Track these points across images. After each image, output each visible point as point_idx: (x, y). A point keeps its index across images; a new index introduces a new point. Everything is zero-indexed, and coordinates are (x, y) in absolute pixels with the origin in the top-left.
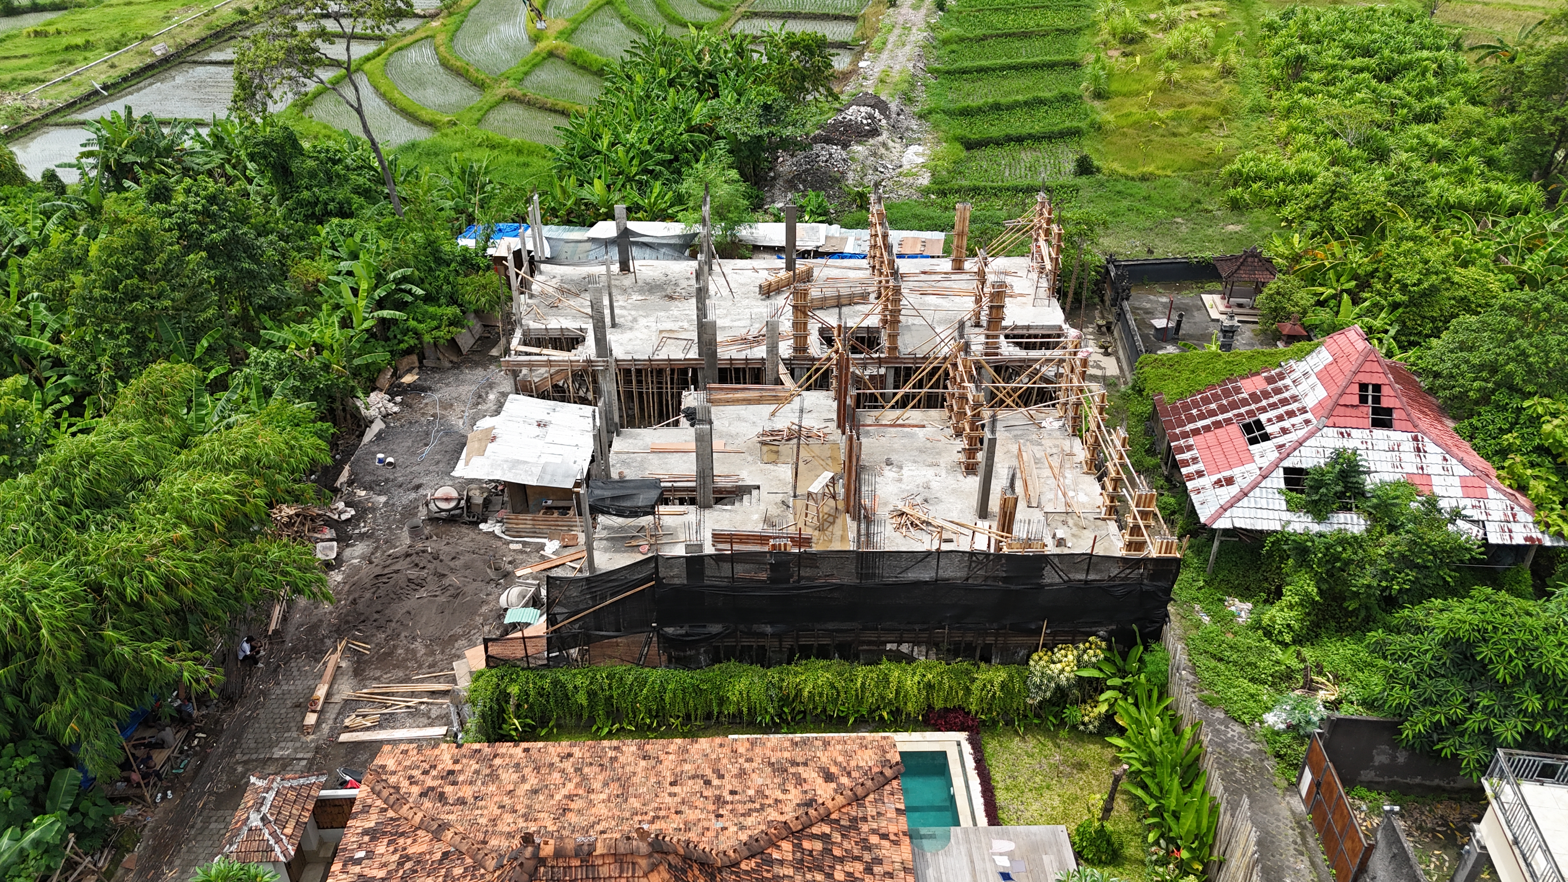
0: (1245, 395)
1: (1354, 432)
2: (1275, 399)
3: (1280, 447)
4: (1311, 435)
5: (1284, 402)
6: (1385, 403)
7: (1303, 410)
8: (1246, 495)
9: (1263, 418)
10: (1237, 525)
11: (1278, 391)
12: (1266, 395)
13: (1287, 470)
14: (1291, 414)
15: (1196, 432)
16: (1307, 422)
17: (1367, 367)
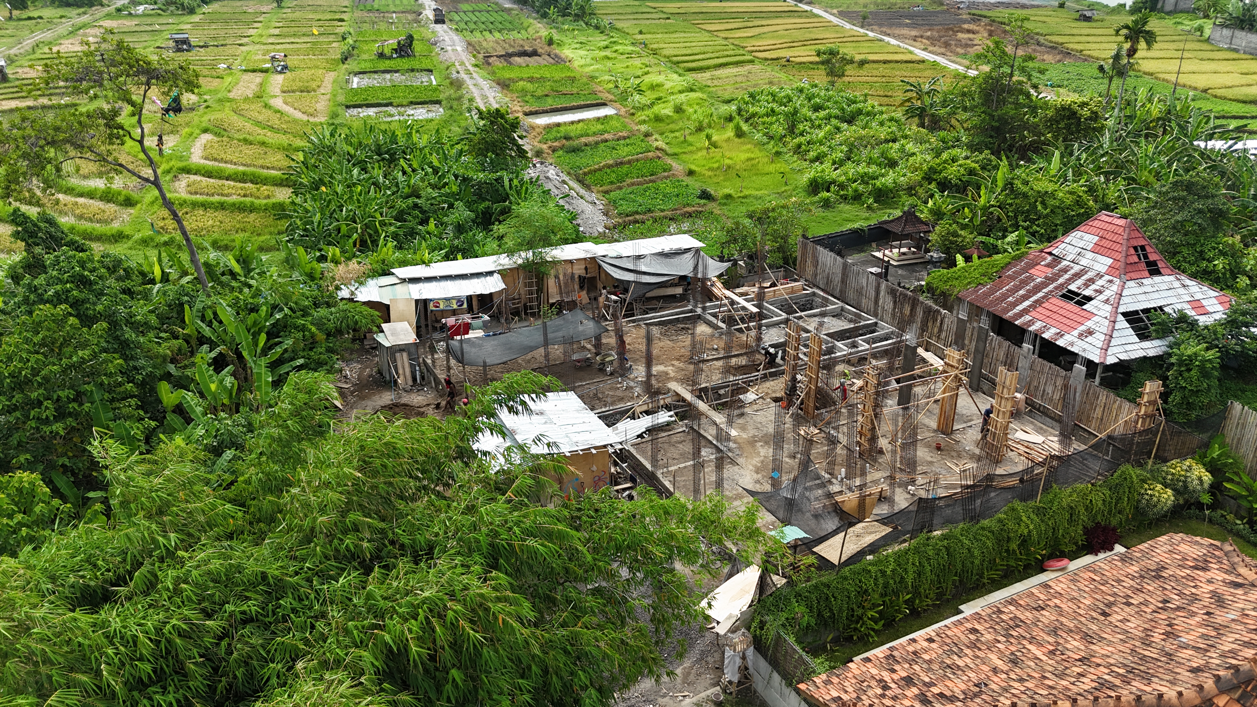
1: (1144, 281)
2: (1067, 276)
3: (1107, 301)
4: (1122, 288)
5: (1078, 275)
7: (1100, 276)
8: (1111, 337)
9: (1073, 287)
11: (1065, 270)
14: (1092, 281)
15: (1026, 311)
16: (1110, 281)
17: (1133, 234)
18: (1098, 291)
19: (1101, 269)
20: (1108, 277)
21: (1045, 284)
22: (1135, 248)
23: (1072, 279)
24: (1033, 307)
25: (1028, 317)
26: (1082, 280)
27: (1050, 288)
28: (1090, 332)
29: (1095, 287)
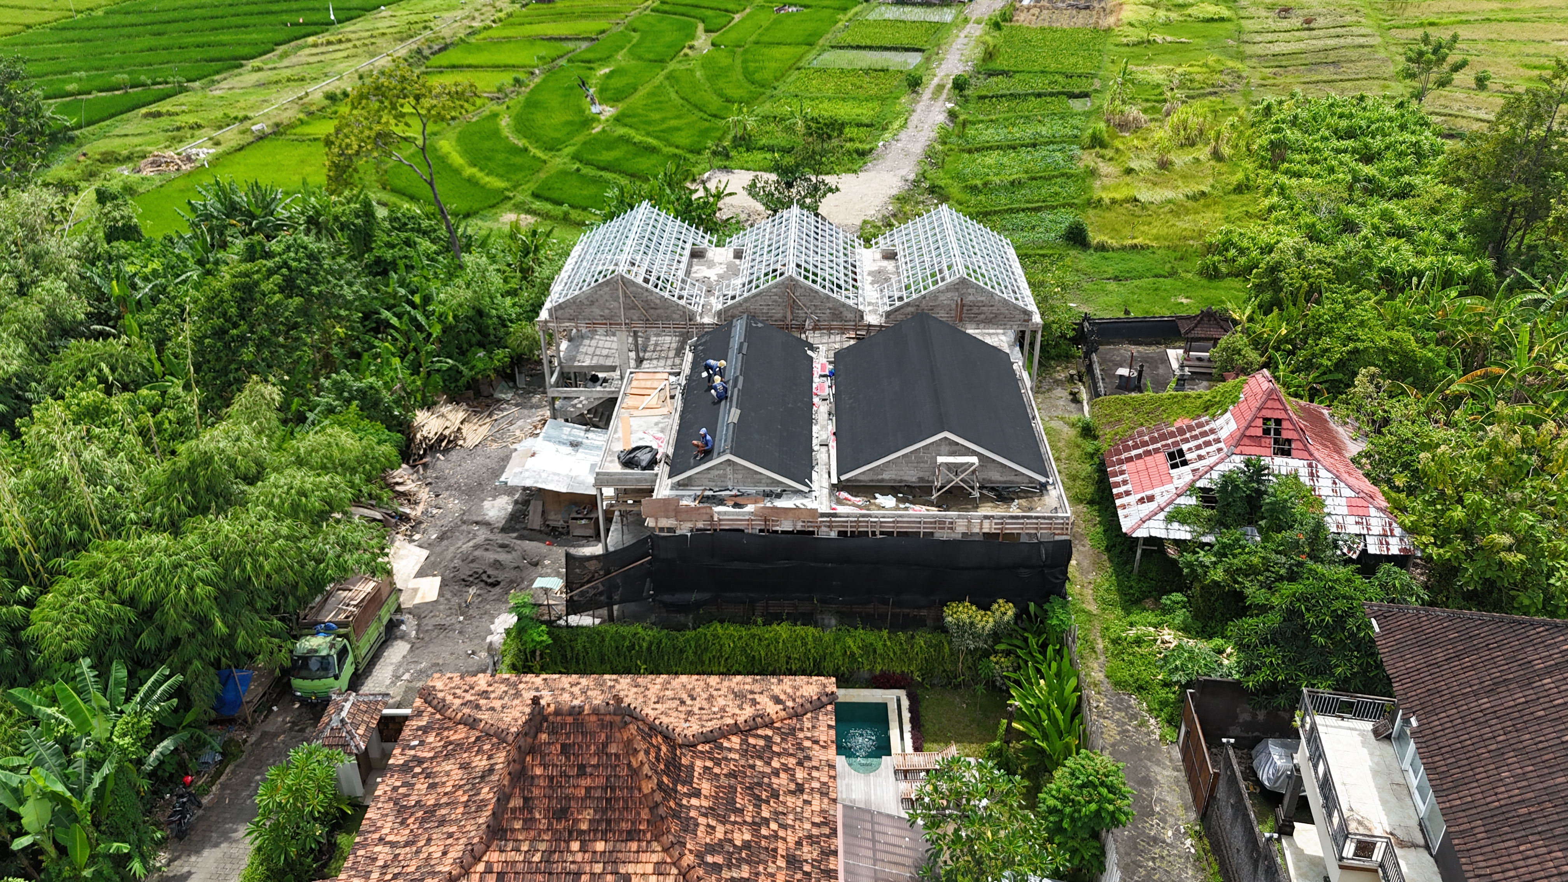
0: (1174, 429)
2: (1197, 432)
3: (1195, 471)
4: (1222, 461)
6: (1285, 435)
7: (1218, 441)
9: (1185, 447)
10: (1152, 534)
11: (1200, 425)
12: (1190, 428)
13: (1199, 490)
14: (1208, 444)
15: (1130, 459)
16: (1220, 450)
17: (1270, 404)
18: (1200, 457)
19: (1223, 434)
20: (1221, 445)
21: (1172, 435)
22: (1266, 420)
23: (1195, 438)
24: (1139, 457)
25: (1124, 467)
26: (1201, 441)
27: (1170, 441)
28: (1151, 499)
29: (1202, 452)
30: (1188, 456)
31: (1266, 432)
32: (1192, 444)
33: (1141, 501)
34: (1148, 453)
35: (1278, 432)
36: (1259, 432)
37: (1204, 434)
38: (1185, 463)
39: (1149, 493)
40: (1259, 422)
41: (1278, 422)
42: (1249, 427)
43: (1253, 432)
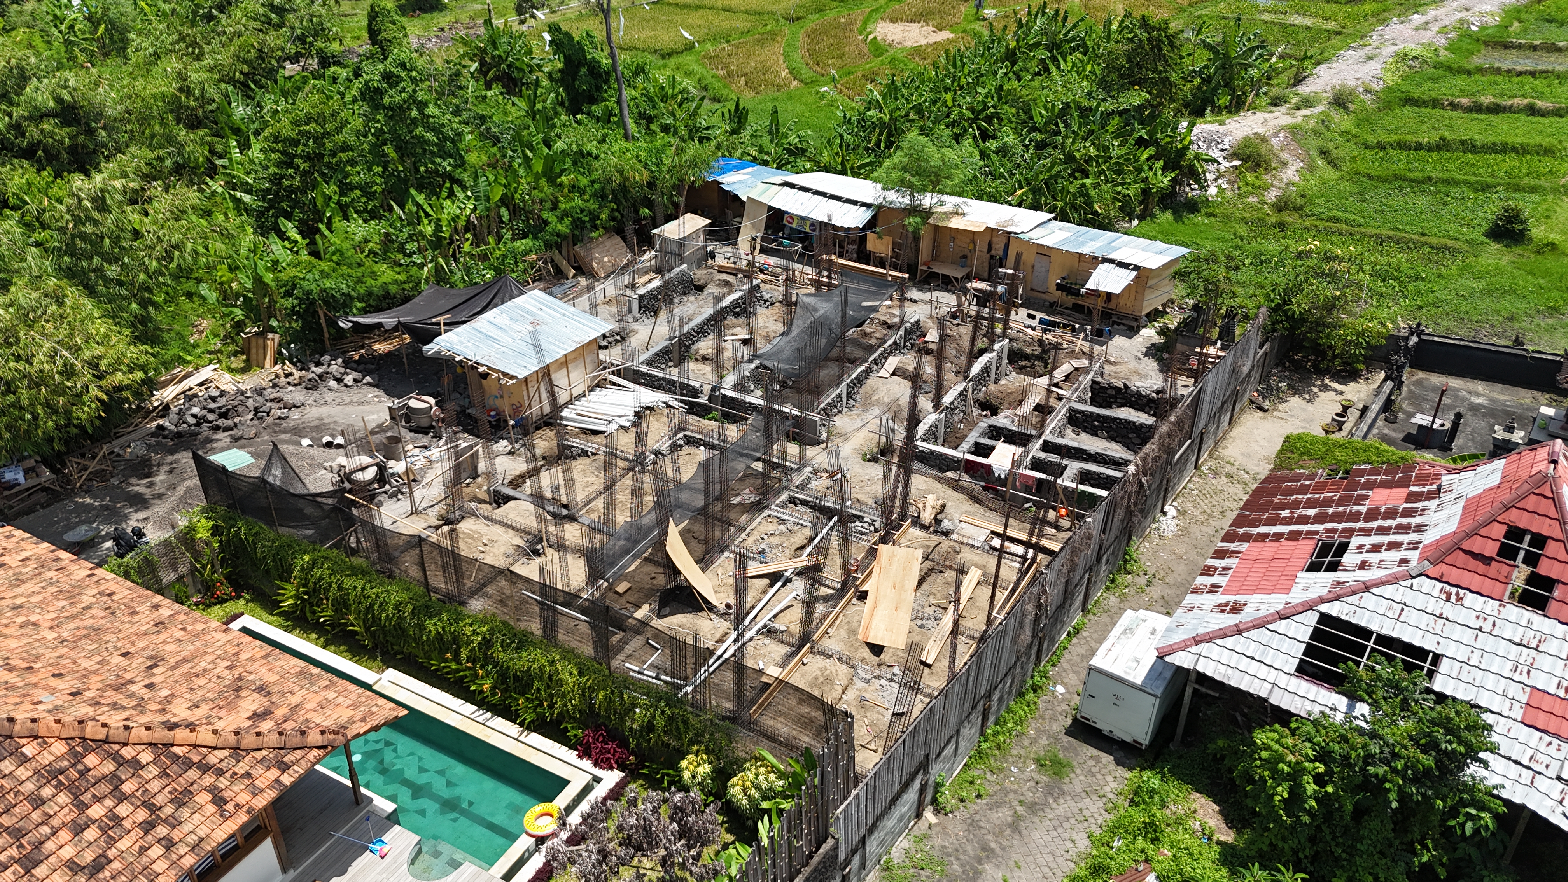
0: (1363, 509)
1: (1470, 599)
2: (1394, 522)
3: (1338, 584)
4: (1394, 580)
6: (1545, 568)
7: (1414, 546)
8: (1240, 632)
9: (1356, 542)
10: (1200, 668)
11: (1408, 513)
12: (1390, 514)
13: (1325, 618)
14: (1394, 546)
15: (1262, 537)
16: (1404, 561)
17: (1531, 502)
18: (1363, 566)
19: (1429, 537)
20: (1414, 556)
21: (1355, 517)
22: (1515, 533)
23: (1383, 531)
24: (1278, 537)
25: (1244, 547)
26: (1386, 539)
27: (1340, 527)
28: (1236, 609)
29: (1373, 557)
30: (1349, 559)
31: (1507, 553)
32: (1369, 541)
33: (1221, 608)
34: (1294, 536)
35: (1532, 560)
36: (1491, 549)
37: (1404, 529)
38: (1333, 567)
39: (1241, 598)
40: (1498, 531)
41: (1539, 541)
42: (1474, 533)
43: (1477, 545)
